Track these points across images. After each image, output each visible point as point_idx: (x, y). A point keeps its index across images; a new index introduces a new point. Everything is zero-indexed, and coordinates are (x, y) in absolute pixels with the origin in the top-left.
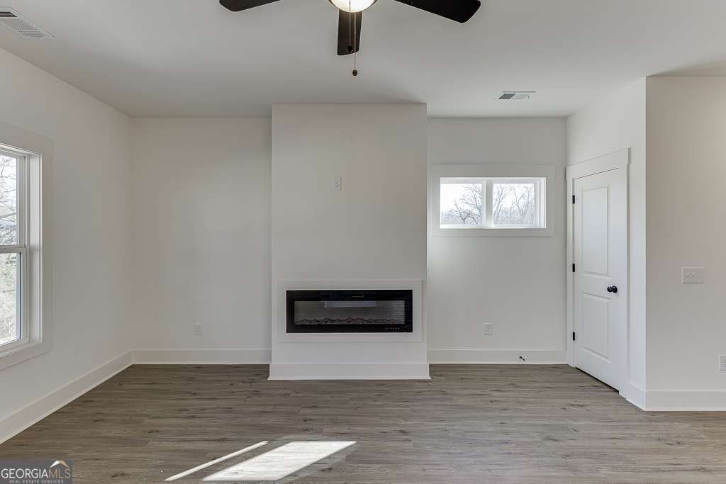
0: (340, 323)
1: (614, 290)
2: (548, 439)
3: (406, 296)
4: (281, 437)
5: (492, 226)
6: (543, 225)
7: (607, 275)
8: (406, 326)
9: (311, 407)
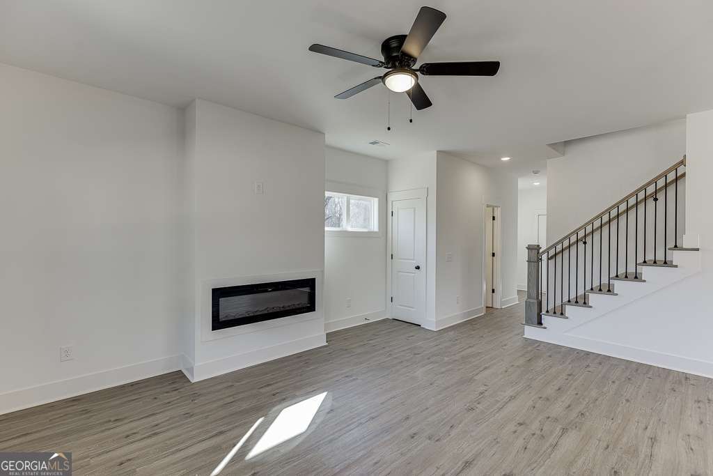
0: (261, 313)
1: (418, 268)
2: (415, 354)
3: (310, 283)
4: (270, 410)
5: (350, 229)
6: (376, 229)
7: (413, 260)
8: (311, 307)
9: (265, 386)
